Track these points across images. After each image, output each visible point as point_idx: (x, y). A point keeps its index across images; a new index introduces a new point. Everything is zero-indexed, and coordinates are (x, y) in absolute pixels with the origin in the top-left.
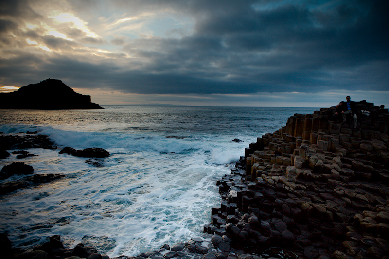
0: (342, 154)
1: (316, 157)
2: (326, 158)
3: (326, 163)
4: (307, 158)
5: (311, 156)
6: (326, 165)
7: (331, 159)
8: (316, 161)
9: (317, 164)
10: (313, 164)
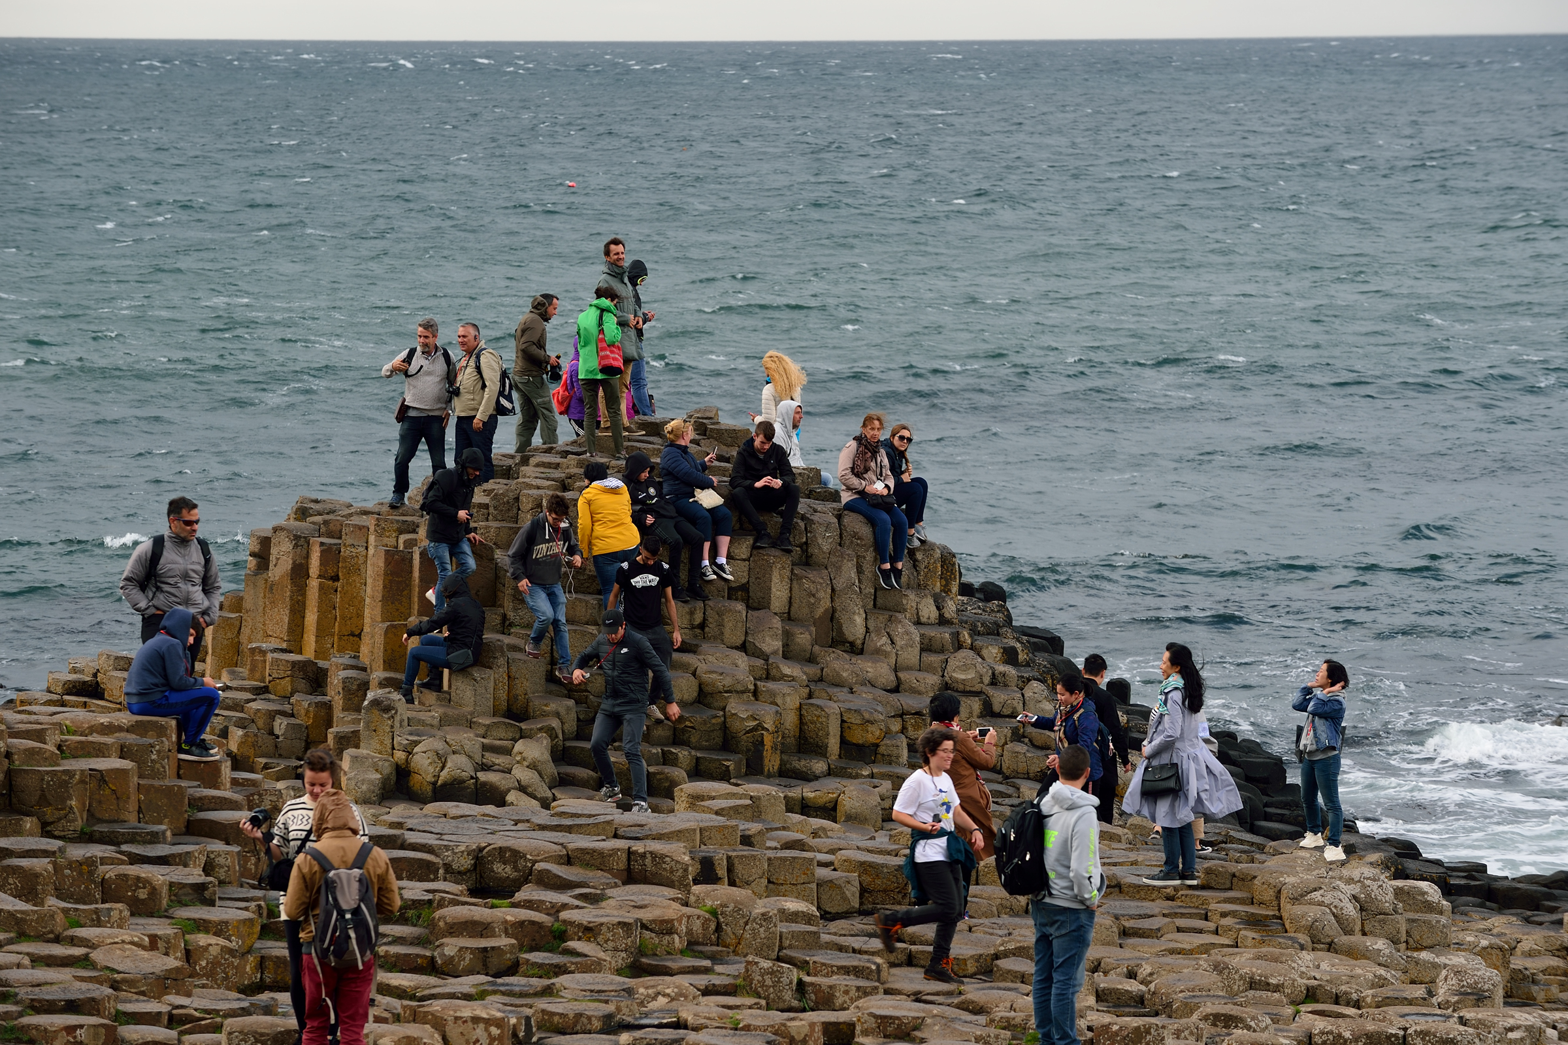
0: (555, 723)
1: (439, 745)
2: (485, 748)
3: (485, 767)
4: (400, 755)
5: (416, 743)
6: (483, 776)
7: (508, 752)
8: (442, 760)
9: (444, 774)
10: (430, 778)
